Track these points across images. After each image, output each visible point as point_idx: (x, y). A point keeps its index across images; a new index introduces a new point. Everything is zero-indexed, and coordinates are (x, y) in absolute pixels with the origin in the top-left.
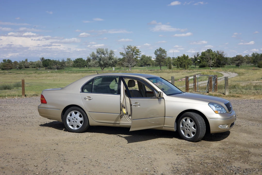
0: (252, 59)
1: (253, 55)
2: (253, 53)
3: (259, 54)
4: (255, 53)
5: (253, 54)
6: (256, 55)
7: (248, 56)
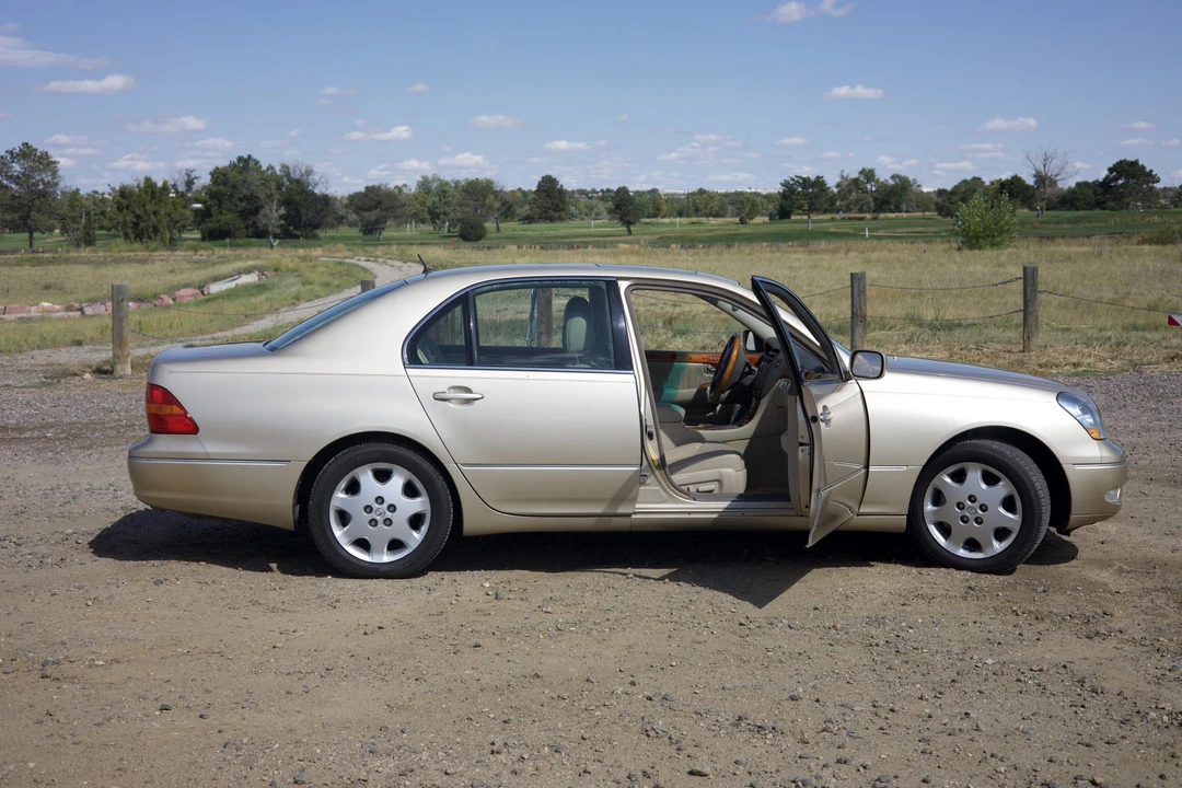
0: (423, 203)
1: (425, 185)
2: (423, 177)
3: (446, 183)
4: (430, 177)
5: (421, 180)
6: (434, 186)
7: (405, 191)
